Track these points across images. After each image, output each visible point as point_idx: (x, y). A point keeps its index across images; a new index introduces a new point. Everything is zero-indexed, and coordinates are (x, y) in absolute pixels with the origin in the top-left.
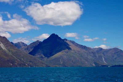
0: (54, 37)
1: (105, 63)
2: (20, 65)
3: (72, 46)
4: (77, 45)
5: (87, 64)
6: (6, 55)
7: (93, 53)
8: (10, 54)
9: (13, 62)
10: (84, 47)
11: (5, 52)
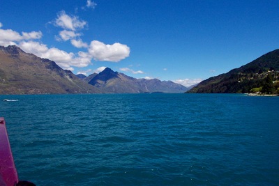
0: (107, 70)
1: (147, 90)
2: (82, 92)
3: (121, 76)
4: (126, 76)
5: (134, 92)
6: (71, 84)
7: (138, 83)
8: (75, 84)
9: (77, 90)
10: (132, 78)
11: (70, 82)
